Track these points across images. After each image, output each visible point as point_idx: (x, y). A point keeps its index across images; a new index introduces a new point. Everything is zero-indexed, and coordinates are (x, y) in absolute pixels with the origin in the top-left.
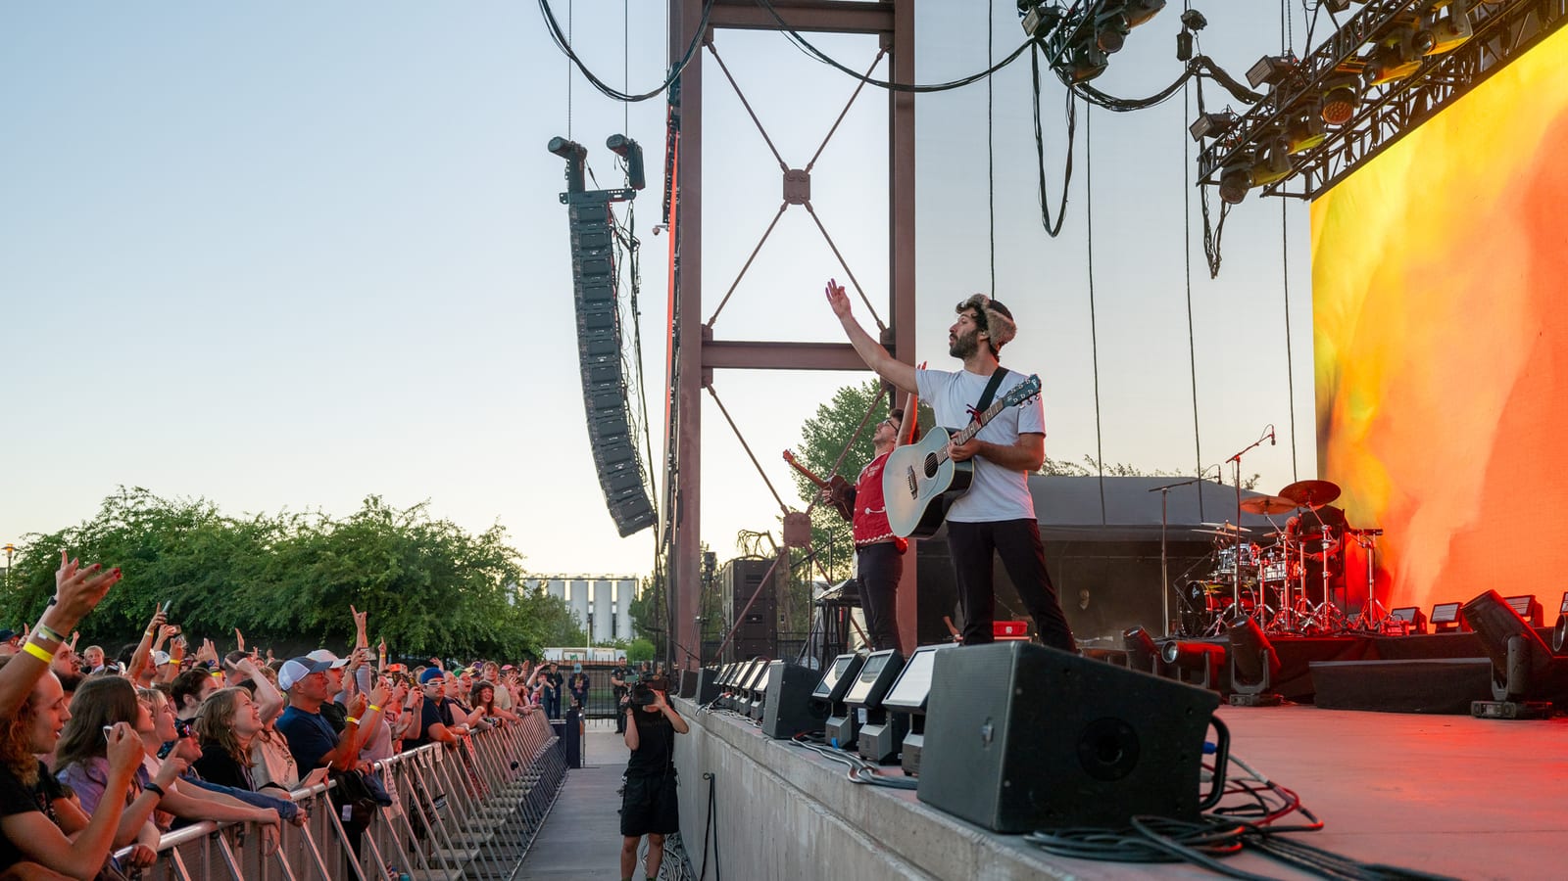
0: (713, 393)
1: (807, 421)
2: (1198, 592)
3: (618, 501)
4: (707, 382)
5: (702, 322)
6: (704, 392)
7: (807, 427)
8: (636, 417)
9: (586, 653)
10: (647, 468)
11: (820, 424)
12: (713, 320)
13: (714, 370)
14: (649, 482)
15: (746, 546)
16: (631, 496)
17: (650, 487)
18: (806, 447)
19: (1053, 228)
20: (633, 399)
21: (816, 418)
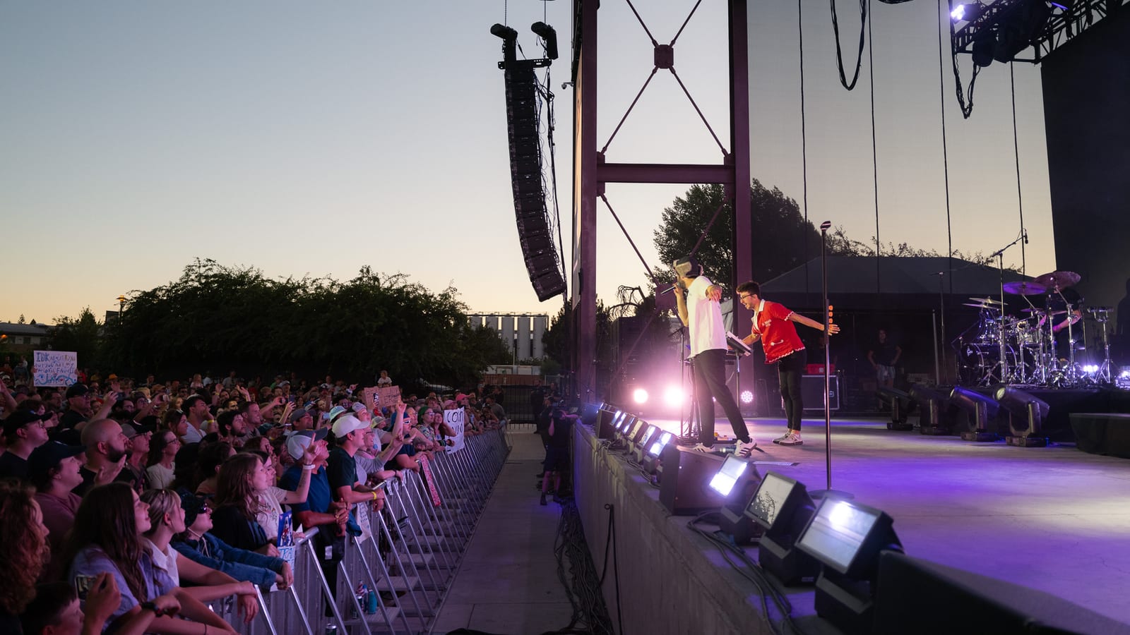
0: (605, 200)
1: (666, 209)
2: (971, 352)
3: (539, 277)
4: (601, 192)
5: (598, 150)
6: (599, 199)
7: (665, 213)
8: (551, 218)
9: (512, 369)
10: (559, 252)
11: (675, 211)
12: (605, 149)
13: (606, 183)
14: (560, 263)
15: (624, 297)
16: (548, 273)
17: (561, 266)
18: (665, 226)
19: (849, 84)
20: (549, 204)
21: (672, 206)
